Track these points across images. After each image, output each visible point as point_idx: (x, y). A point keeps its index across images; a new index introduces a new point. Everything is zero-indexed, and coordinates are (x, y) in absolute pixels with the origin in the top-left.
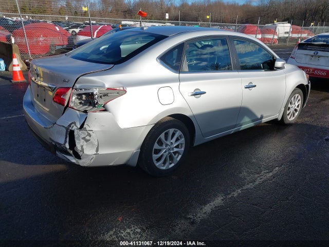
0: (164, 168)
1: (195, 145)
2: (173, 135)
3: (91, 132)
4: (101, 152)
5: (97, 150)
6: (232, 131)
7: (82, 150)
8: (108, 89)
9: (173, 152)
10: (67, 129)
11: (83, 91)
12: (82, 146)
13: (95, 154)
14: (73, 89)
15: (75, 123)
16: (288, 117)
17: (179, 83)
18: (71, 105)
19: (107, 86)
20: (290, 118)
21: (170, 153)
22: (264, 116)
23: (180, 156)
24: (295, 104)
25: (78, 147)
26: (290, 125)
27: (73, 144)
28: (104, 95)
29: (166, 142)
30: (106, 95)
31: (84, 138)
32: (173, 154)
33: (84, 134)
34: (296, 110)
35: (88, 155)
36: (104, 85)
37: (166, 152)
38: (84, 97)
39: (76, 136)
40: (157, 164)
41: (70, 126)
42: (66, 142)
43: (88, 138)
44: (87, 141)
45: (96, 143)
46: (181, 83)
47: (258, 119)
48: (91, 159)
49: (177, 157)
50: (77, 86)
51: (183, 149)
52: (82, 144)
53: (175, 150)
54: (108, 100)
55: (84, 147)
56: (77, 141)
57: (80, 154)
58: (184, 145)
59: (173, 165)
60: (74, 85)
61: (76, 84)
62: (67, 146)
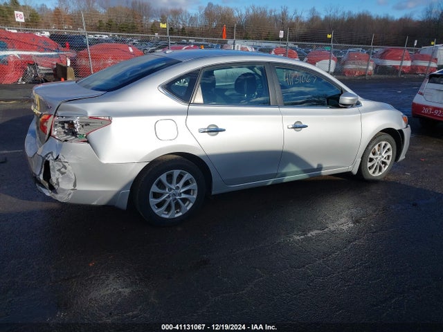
0: (167, 217)
1: (213, 193)
2: (180, 177)
3: (66, 164)
4: (80, 187)
5: (75, 185)
6: (270, 182)
7: (58, 184)
8: (90, 117)
9: (180, 199)
10: (43, 158)
11: (64, 119)
12: (57, 179)
13: (72, 190)
14: (55, 116)
15: (51, 153)
16: (371, 172)
17: (185, 116)
18: (54, 133)
19: (90, 114)
20: (374, 173)
21: (175, 199)
22: (324, 166)
23: (191, 205)
24: (380, 154)
25: (54, 179)
26: (375, 182)
27: (47, 176)
28: (86, 125)
29: (170, 185)
30: (87, 124)
31: (59, 170)
32: (180, 201)
33: (60, 166)
34: (384, 163)
35: (64, 190)
36: (87, 113)
37: (169, 197)
38: (66, 125)
39: (51, 167)
40: (157, 211)
41: (46, 156)
42: (40, 173)
43: (63, 170)
44: (63, 173)
45: (73, 177)
46: (189, 116)
47: (314, 170)
48: (69, 194)
49: (187, 206)
50: (59, 113)
51: (195, 196)
52: (57, 176)
53: (183, 196)
54: (91, 130)
55: (60, 180)
56: (52, 173)
57: (56, 187)
58: (196, 192)
59: (180, 214)
60: (56, 112)
61: (58, 112)
62: (41, 177)
